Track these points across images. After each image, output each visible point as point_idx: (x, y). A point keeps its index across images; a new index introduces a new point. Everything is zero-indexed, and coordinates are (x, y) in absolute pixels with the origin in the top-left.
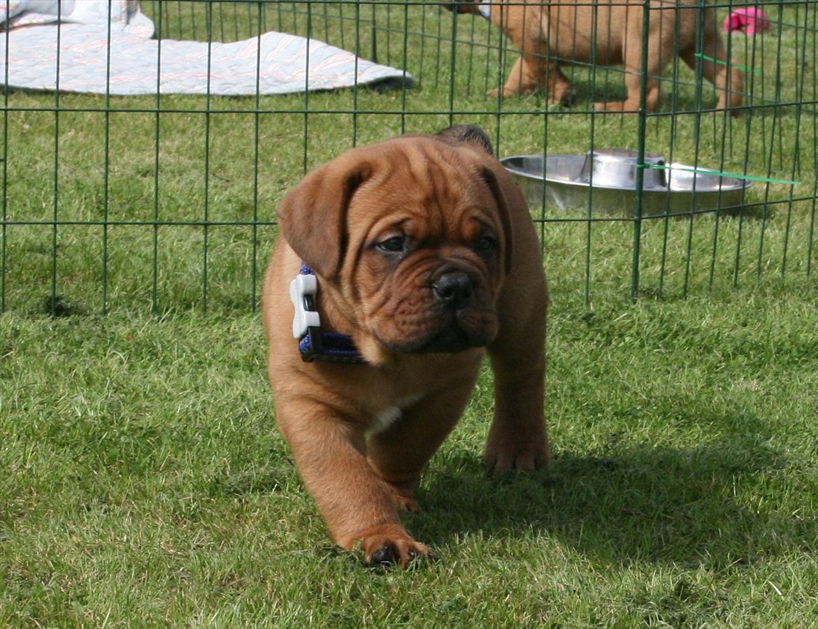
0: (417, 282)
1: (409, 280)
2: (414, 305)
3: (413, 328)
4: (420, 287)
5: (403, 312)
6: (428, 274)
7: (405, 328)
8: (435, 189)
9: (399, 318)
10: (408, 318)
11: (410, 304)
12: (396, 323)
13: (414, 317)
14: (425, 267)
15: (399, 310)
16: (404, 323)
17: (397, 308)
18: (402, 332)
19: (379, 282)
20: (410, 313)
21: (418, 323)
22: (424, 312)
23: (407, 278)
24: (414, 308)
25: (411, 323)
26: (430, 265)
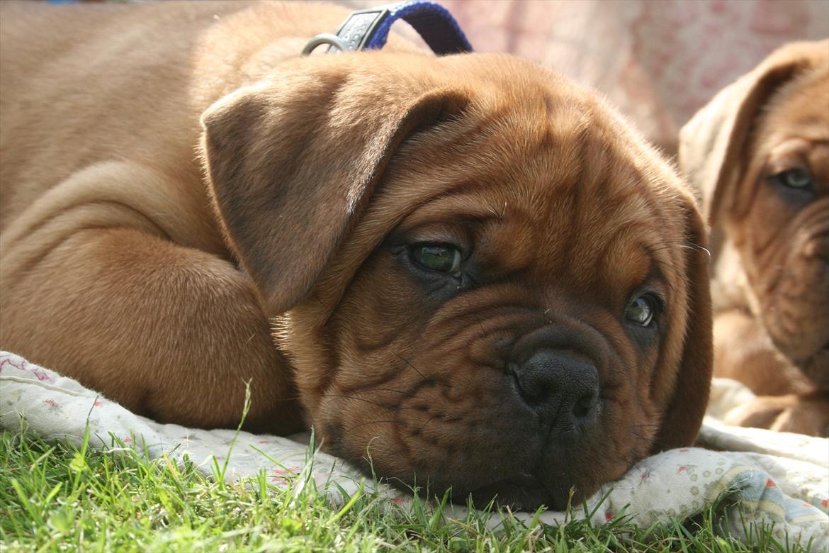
0: (477, 349)
1: (458, 341)
2: (456, 401)
3: (434, 453)
4: (480, 364)
5: (423, 408)
6: (507, 339)
7: (414, 443)
8: (582, 175)
9: (411, 418)
10: (431, 427)
11: (445, 394)
12: (398, 425)
13: (445, 430)
14: (502, 320)
15: (414, 401)
16: (416, 433)
17: (411, 394)
18: (405, 449)
19: (388, 329)
20: (438, 416)
21: (451, 448)
22: (473, 424)
23: (454, 335)
24: (451, 409)
25: (433, 441)
26: (515, 318)
